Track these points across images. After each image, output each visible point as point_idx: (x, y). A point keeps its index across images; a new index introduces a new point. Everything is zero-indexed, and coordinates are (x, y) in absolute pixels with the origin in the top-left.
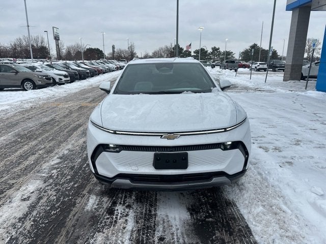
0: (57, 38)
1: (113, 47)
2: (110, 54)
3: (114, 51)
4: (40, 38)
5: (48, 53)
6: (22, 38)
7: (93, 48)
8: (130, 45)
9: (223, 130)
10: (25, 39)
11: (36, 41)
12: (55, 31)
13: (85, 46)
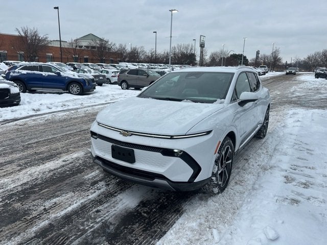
0: (202, 46)
1: (258, 53)
2: (253, 60)
3: (257, 57)
4: (190, 46)
5: (195, 59)
6: (176, 46)
7: (237, 54)
8: (274, 50)
9: (169, 137)
10: (178, 48)
11: (187, 48)
12: (202, 39)
13: (228, 52)
